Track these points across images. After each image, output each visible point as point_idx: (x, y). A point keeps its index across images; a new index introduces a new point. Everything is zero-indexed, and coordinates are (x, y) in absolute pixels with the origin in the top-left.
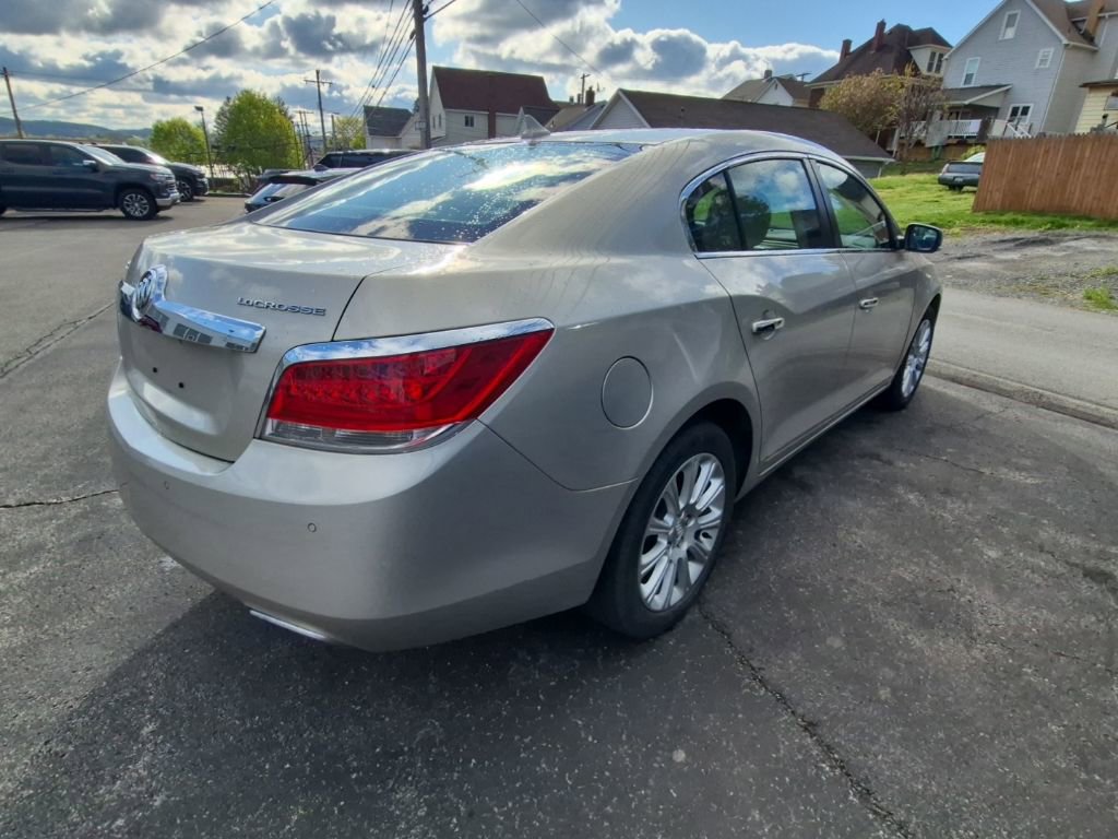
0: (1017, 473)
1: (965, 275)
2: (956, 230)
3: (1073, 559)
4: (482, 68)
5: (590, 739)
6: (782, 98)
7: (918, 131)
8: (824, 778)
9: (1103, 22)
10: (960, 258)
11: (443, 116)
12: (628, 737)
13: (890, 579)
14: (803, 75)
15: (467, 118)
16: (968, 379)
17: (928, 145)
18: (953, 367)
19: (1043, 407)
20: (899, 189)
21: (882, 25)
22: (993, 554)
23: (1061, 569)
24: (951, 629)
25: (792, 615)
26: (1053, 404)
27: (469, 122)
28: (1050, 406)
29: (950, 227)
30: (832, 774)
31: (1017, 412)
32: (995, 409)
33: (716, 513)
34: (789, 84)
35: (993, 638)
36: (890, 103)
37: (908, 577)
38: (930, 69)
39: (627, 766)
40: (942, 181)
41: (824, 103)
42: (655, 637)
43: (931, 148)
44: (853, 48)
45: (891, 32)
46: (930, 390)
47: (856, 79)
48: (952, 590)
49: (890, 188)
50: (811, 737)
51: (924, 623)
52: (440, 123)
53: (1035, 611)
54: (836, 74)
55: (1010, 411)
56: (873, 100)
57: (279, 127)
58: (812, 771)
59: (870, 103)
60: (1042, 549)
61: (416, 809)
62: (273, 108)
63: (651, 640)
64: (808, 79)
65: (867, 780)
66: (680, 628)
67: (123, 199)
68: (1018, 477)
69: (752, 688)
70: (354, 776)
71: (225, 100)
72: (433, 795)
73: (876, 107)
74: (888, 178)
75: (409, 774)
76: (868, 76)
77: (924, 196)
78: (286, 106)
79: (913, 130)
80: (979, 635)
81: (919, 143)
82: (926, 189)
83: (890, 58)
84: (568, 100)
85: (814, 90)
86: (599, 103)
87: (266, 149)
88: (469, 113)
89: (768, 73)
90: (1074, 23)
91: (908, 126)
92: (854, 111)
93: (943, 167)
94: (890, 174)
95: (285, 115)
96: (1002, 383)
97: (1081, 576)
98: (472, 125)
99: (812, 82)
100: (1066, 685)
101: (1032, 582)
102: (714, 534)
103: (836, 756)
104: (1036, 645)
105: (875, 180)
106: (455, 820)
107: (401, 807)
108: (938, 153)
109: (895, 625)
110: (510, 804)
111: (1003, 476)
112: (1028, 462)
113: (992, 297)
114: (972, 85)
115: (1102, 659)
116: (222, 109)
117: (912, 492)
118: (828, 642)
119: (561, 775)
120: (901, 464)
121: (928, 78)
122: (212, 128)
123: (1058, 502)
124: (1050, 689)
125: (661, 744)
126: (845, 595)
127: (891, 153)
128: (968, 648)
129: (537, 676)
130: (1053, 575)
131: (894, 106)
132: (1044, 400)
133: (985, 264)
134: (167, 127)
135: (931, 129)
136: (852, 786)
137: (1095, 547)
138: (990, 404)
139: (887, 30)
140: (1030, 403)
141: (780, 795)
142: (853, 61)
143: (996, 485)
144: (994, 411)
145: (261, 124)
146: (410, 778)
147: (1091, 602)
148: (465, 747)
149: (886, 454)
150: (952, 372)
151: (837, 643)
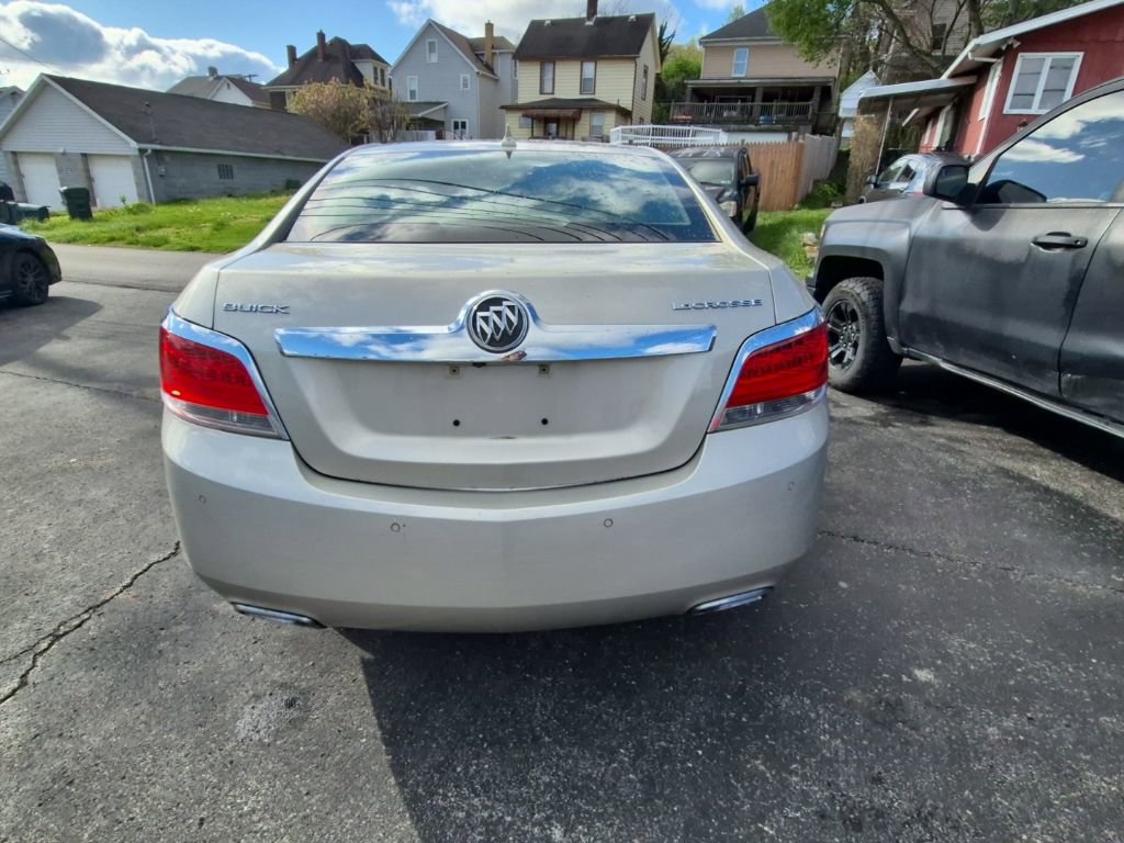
9: (495, 58)
14: (250, 76)
21: (322, 35)
36: (357, 111)
38: (376, 82)
41: (293, 108)
45: (331, 43)
47: (314, 86)
56: (339, 108)
59: (337, 110)
73: (343, 114)
76: (326, 84)
83: (341, 68)
85: (274, 93)
89: (213, 71)
90: (477, 55)
92: (325, 118)
114: (417, 100)
131: (362, 115)
139: (327, 41)
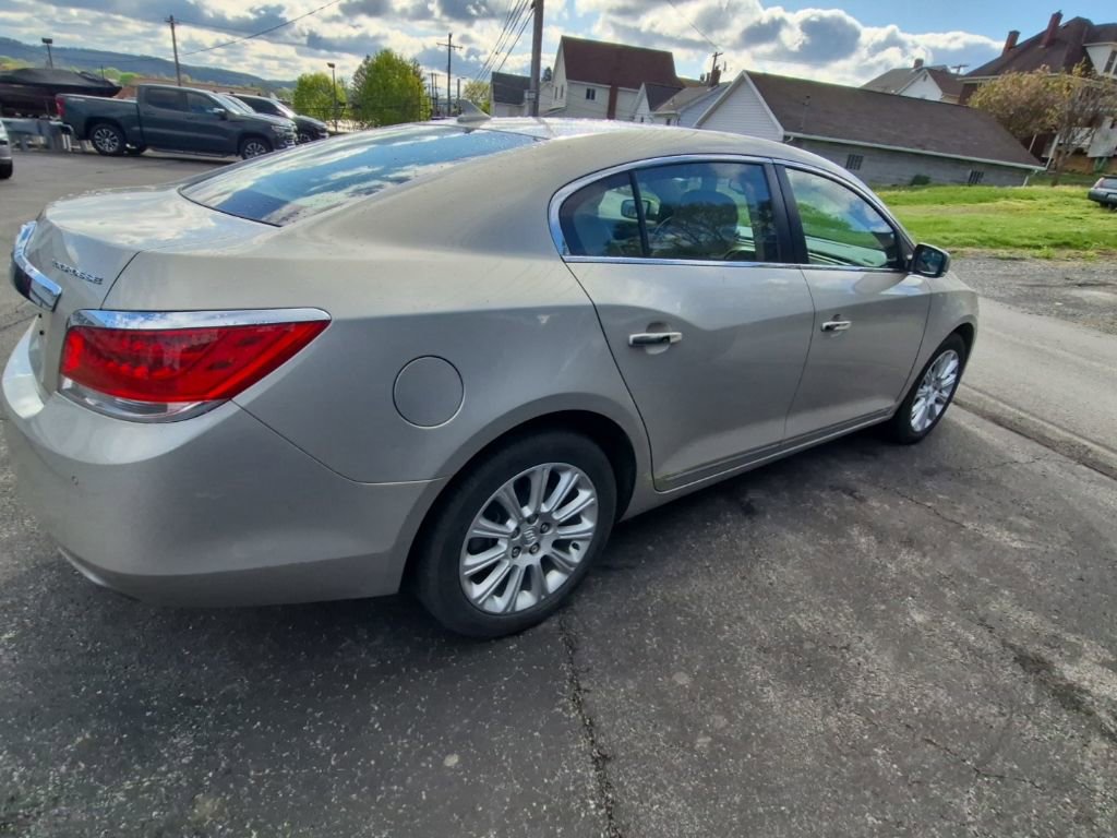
0: (1006, 533)
1: (1079, 304)
2: (1090, 253)
3: (1014, 640)
4: (619, 41)
5: (376, 726)
6: (931, 92)
7: (1082, 137)
8: (583, 815)
10: (1080, 285)
11: (566, 89)
12: (414, 731)
13: (784, 623)
14: (959, 67)
15: (588, 91)
16: (1011, 422)
17: (1090, 155)
18: (1001, 404)
19: (1085, 465)
20: (1041, 201)
21: (1057, 17)
22: (919, 618)
23: (991, 646)
24: (820, 689)
25: (652, 642)
26: (1097, 462)
27: (590, 95)
28: (1094, 465)
29: (1086, 249)
30: (594, 813)
31: (1052, 466)
32: (1021, 458)
33: (587, 524)
34: (940, 75)
35: (861, 709)
36: (1051, 104)
37: (803, 625)
38: (1108, 69)
39: (396, 760)
40: (1092, 197)
41: (975, 100)
42: (499, 638)
43: (1093, 159)
44: (1020, 41)
45: (1068, 25)
46: (959, 428)
47: (1014, 75)
48: (847, 648)
49: (1031, 198)
50: (596, 771)
51: (792, 678)
52: (562, 95)
53: (931, 688)
54: (996, 68)
55: (1040, 463)
56: (1031, 101)
57: (412, 88)
58: (574, 806)
59: (1029, 103)
60: (982, 622)
61: (184, 756)
62: (408, 68)
63: (493, 641)
64: (963, 71)
65: (627, 828)
66: (530, 633)
67: (246, 147)
68: (1005, 538)
69: (565, 709)
70: (148, 714)
71: (365, 58)
72: (206, 747)
73: (1035, 109)
74: (1034, 187)
75: (195, 722)
76: (1031, 73)
77: (1068, 211)
78: (421, 67)
79: (1073, 137)
80: (848, 702)
81: (1080, 152)
82: (1073, 204)
83: (1061, 55)
84: (698, 79)
85: (966, 85)
86: (724, 83)
87: (397, 108)
88: (591, 85)
89: (919, 62)
91: (1069, 132)
92: (1008, 111)
93: (1097, 180)
94: (1037, 184)
95: (419, 76)
96: (1050, 430)
97: (1012, 659)
98: (593, 98)
99: (966, 76)
100: (916, 776)
101: (946, 657)
102: (584, 546)
103: (610, 796)
104: (908, 726)
105: (1017, 188)
106: (210, 774)
107: (172, 751)
108: (1101, 165)
109: (757, 673)
110: (267, 771)
111: (986, 535)
112: (1027, 523)
113: (1097, 333)
115: (978, 756)
116: (361, 67)
117: (867, 535)
118: (675, 677)
119: (329, 755)
120: (875, 503)
121: (1102, 78)
122: (350, 84)
123: (1035, 573)
124: (893, 777)
125: (441, 745)
126: (723, 633)
127: (1045, 160)
128: (826, 713)
129: (363, 655)
130: (979, 654)
131: (1055, 109)
132: (1090, 456)
133: (1108, 295)
134: (311, 80)
135: (1097, 137)
136: (608, 829)
137: (1050, 629)
138: (1020, 451)
139: (1062, 23)
140: (1071, 457)
141: (528, 821)
142: (1018, 55)
143: (973, 542)
144: (1021, 461)
145: (396, 84)
146: (194, 727)
147: (1004, 690)
148: (259, 708)
149: (863, 490)
150: (997, 411)
151: (683, 679)
